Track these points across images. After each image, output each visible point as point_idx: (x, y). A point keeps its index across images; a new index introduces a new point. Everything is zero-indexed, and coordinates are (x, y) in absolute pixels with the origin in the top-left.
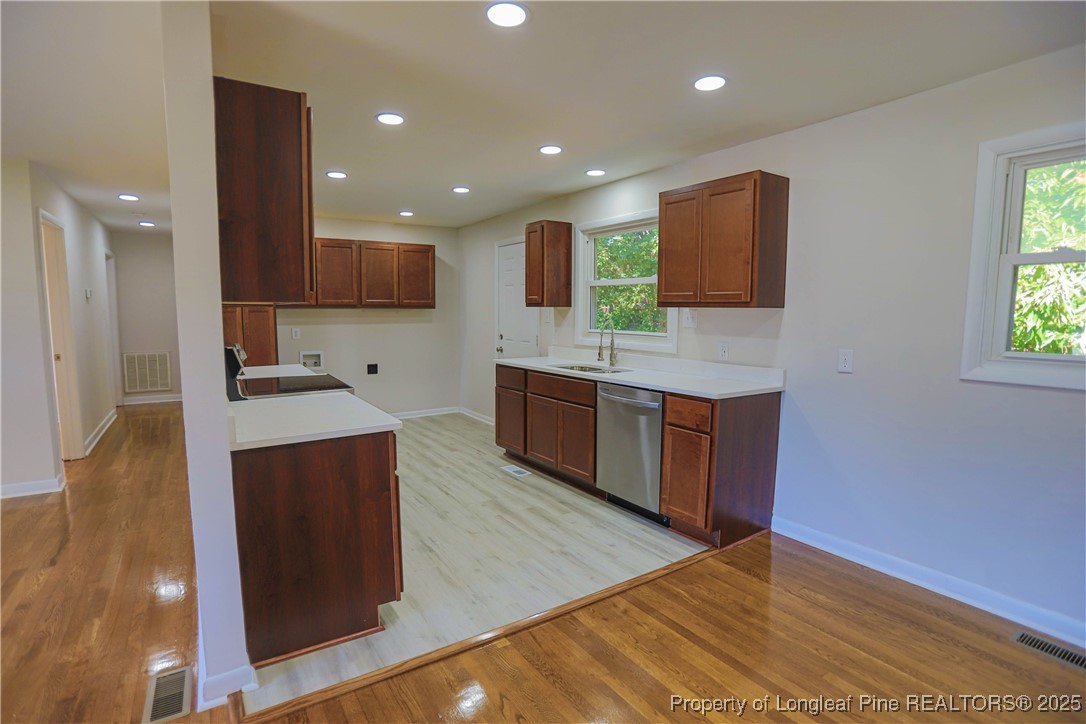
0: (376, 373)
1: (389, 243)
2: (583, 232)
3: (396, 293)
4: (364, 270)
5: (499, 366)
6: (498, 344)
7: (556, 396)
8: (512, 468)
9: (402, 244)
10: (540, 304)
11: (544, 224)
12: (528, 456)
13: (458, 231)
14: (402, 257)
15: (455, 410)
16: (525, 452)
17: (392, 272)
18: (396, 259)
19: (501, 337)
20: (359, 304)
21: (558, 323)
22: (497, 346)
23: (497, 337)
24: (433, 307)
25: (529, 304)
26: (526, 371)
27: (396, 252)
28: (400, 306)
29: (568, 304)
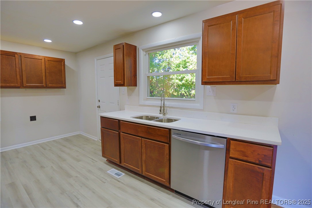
0: (36, 120)
1: (39, 56)
2: (143, 50)
3: (44, 81)
4: (24, 69)
5: (102, 118)
6: (98, 104)
7: (140, 135)
8: (113, 171)
9: (46, 57)
10: (123, 85)
11: (124, 44)
12: (122, 165)
13: (76, 54)
14: (47, 63)
15: (78, 133)
16: (120, 162)
17: (42, 70)
18: (43, 64)
19: (99, 101)
20: (21, 86)
21: (129, 95)
22: (97, 105)
23: (97, 101)
24: (65, 88)
25: (116, 85)
26: (119, 120)
27: (43, 61)
28: (47, 87)
29: (136, 85)
